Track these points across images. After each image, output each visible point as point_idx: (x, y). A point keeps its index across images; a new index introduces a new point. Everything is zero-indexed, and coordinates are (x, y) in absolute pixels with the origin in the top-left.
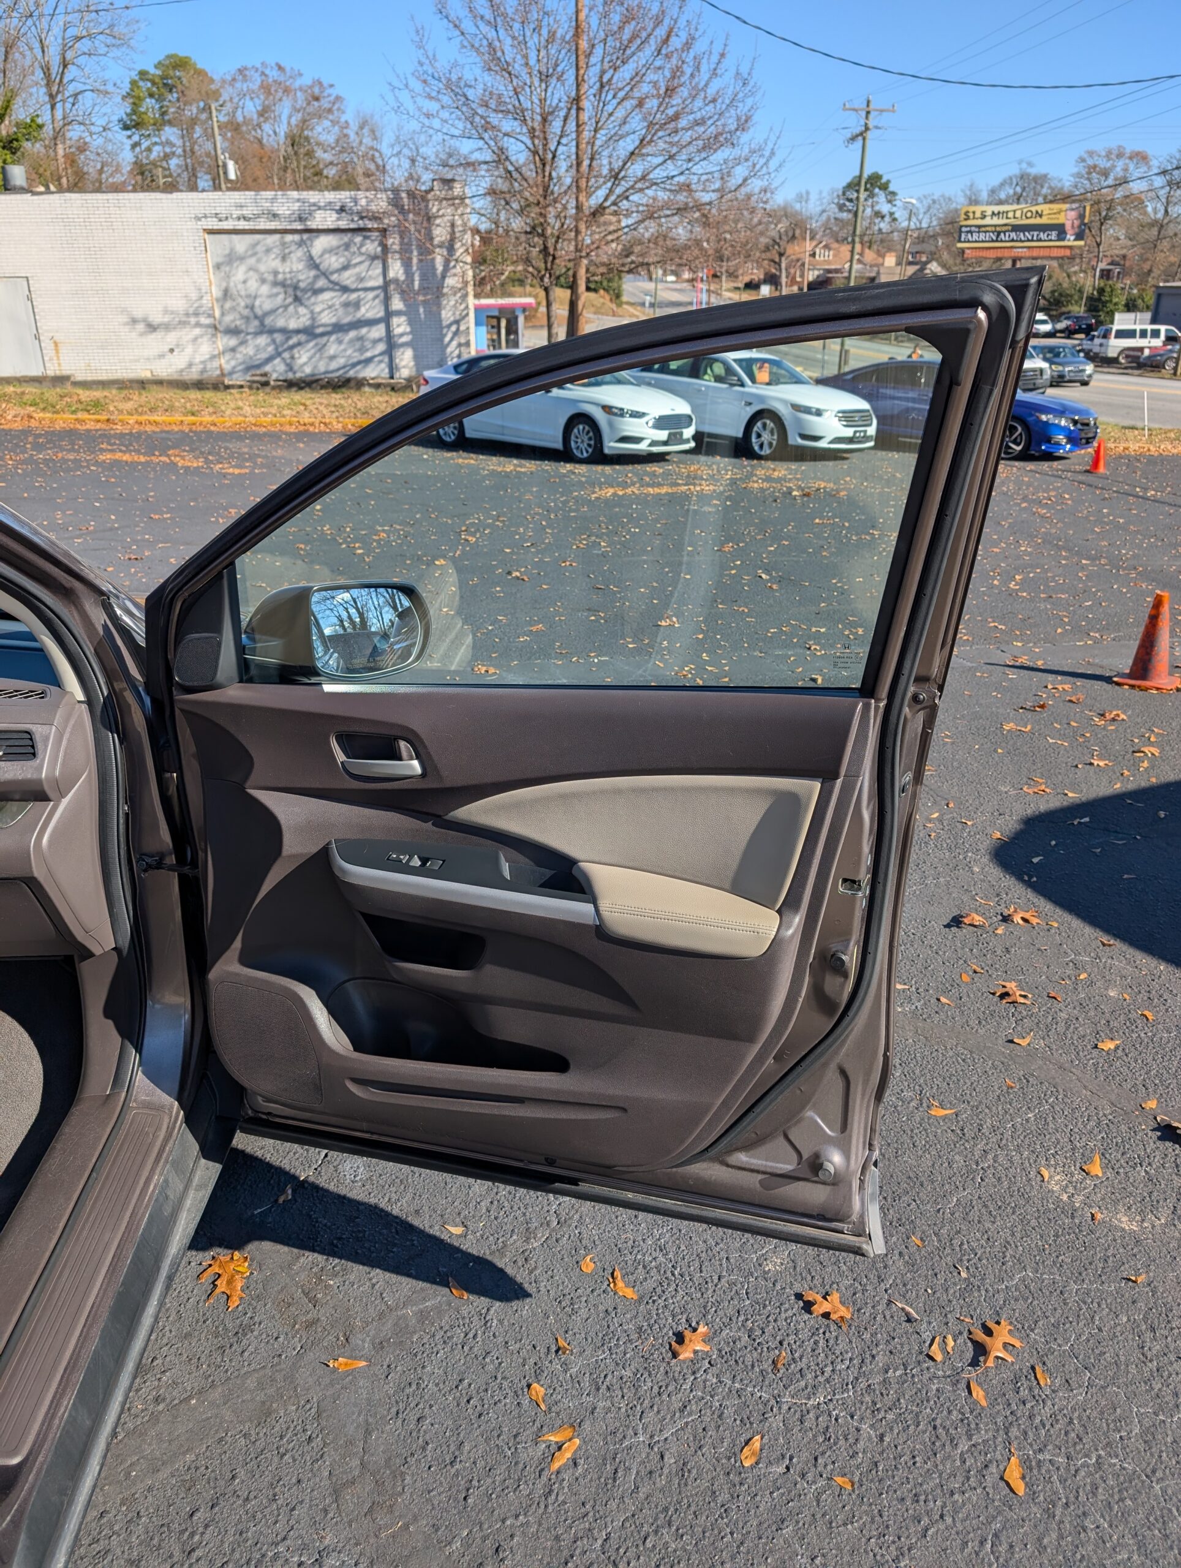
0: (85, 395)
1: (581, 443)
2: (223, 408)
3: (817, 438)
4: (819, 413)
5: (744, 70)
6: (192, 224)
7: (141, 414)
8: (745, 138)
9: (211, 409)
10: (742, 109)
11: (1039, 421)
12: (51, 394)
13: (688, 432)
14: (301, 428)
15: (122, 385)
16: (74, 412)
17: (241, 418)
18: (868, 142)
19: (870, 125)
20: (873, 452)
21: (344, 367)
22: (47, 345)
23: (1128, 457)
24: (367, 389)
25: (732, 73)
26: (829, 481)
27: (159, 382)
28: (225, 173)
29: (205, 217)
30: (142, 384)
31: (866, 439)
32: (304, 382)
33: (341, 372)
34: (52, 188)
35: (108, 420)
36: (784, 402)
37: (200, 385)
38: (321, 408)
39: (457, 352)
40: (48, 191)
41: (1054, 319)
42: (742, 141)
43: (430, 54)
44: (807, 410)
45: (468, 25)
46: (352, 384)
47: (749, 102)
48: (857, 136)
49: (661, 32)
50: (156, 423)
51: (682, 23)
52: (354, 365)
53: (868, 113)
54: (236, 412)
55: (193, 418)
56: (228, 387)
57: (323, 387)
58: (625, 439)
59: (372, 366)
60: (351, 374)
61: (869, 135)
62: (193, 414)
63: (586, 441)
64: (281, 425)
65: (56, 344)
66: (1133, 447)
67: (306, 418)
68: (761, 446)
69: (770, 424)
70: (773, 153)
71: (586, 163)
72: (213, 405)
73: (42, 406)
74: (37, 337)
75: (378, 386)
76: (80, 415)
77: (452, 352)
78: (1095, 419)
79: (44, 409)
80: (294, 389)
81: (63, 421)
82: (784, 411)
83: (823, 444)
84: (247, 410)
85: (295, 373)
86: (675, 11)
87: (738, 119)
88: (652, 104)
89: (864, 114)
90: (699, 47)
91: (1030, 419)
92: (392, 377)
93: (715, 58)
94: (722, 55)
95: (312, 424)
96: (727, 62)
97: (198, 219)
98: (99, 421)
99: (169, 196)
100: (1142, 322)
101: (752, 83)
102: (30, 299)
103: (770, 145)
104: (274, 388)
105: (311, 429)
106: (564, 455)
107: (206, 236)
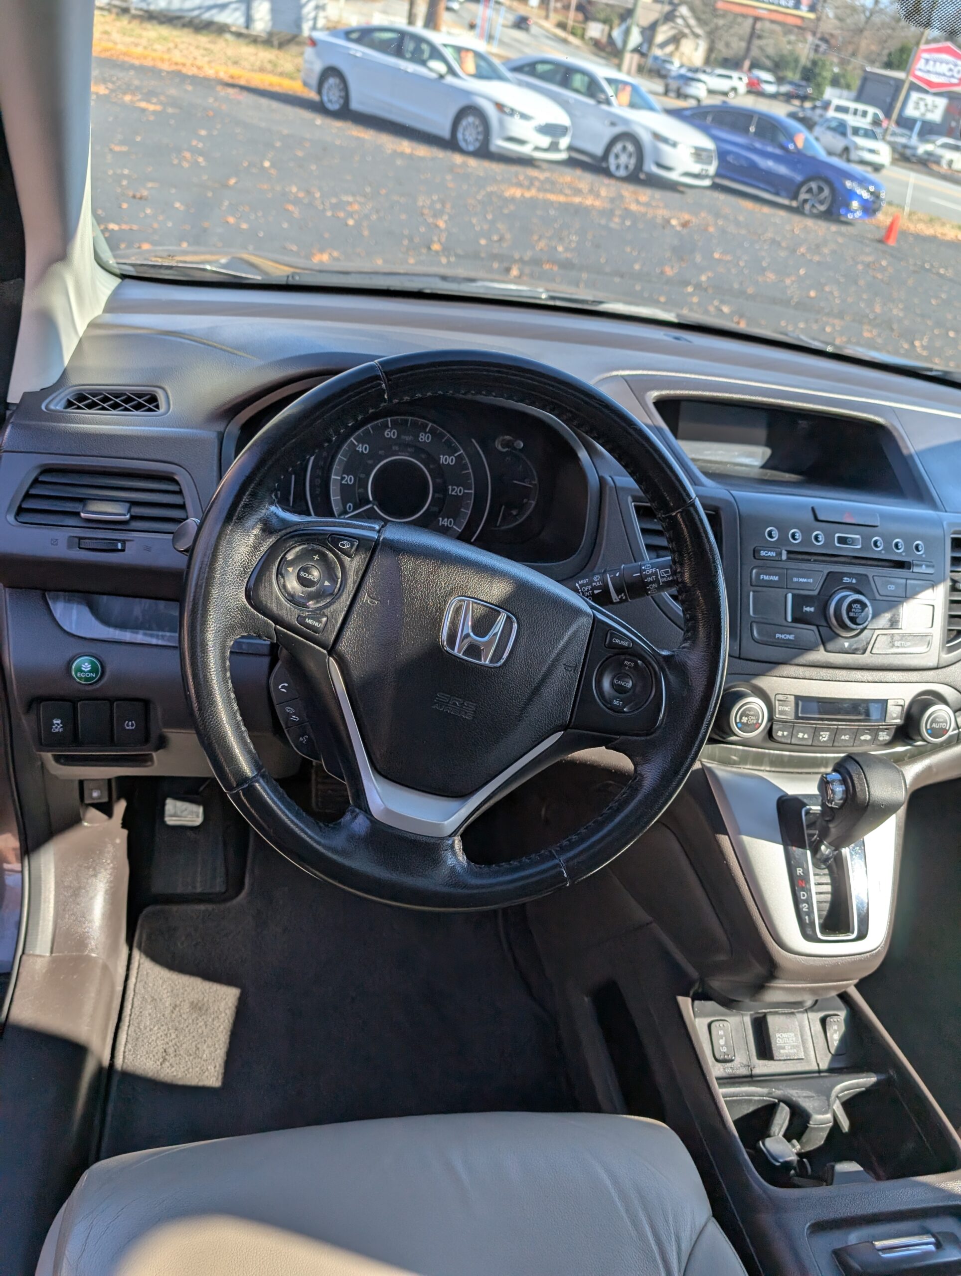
1: (469, 135)
3: (669, 169)
4: (674, 145)
11: (844, 186)
13: (564, 142)
14: (174, 68)
17: (110, 45)
21: (199, 8)
24: (228, 36)
31: (706, 177)
32: (165, 16)
33: (196, 13)
36: (646, 128)
38: (192, 49)
39: (312, 15)
41: (780, 80)
44: (665, 140)
46: (214, 28)
52: (210, 8)
54: (105, 37)
57: (184, 26)
58: (511, 139)
59: (227, 12)
60: (207, 16)
63: (474, 136)
64: (153, 59)
67: (177, 56)
68: (618, 167)
69: (630, 148)
75: (239, 35)
77: (309, 13)
78: (887, 194)
80: (155, 22)
82: (646, 138)
83: (674, 176)
84: (116, 36)
85: (149, 4)
92: (247, 27)
95: (184, 65)
100: (848, 99)
104: (134, 17)
105: (184, 70)
106: (451, 144)
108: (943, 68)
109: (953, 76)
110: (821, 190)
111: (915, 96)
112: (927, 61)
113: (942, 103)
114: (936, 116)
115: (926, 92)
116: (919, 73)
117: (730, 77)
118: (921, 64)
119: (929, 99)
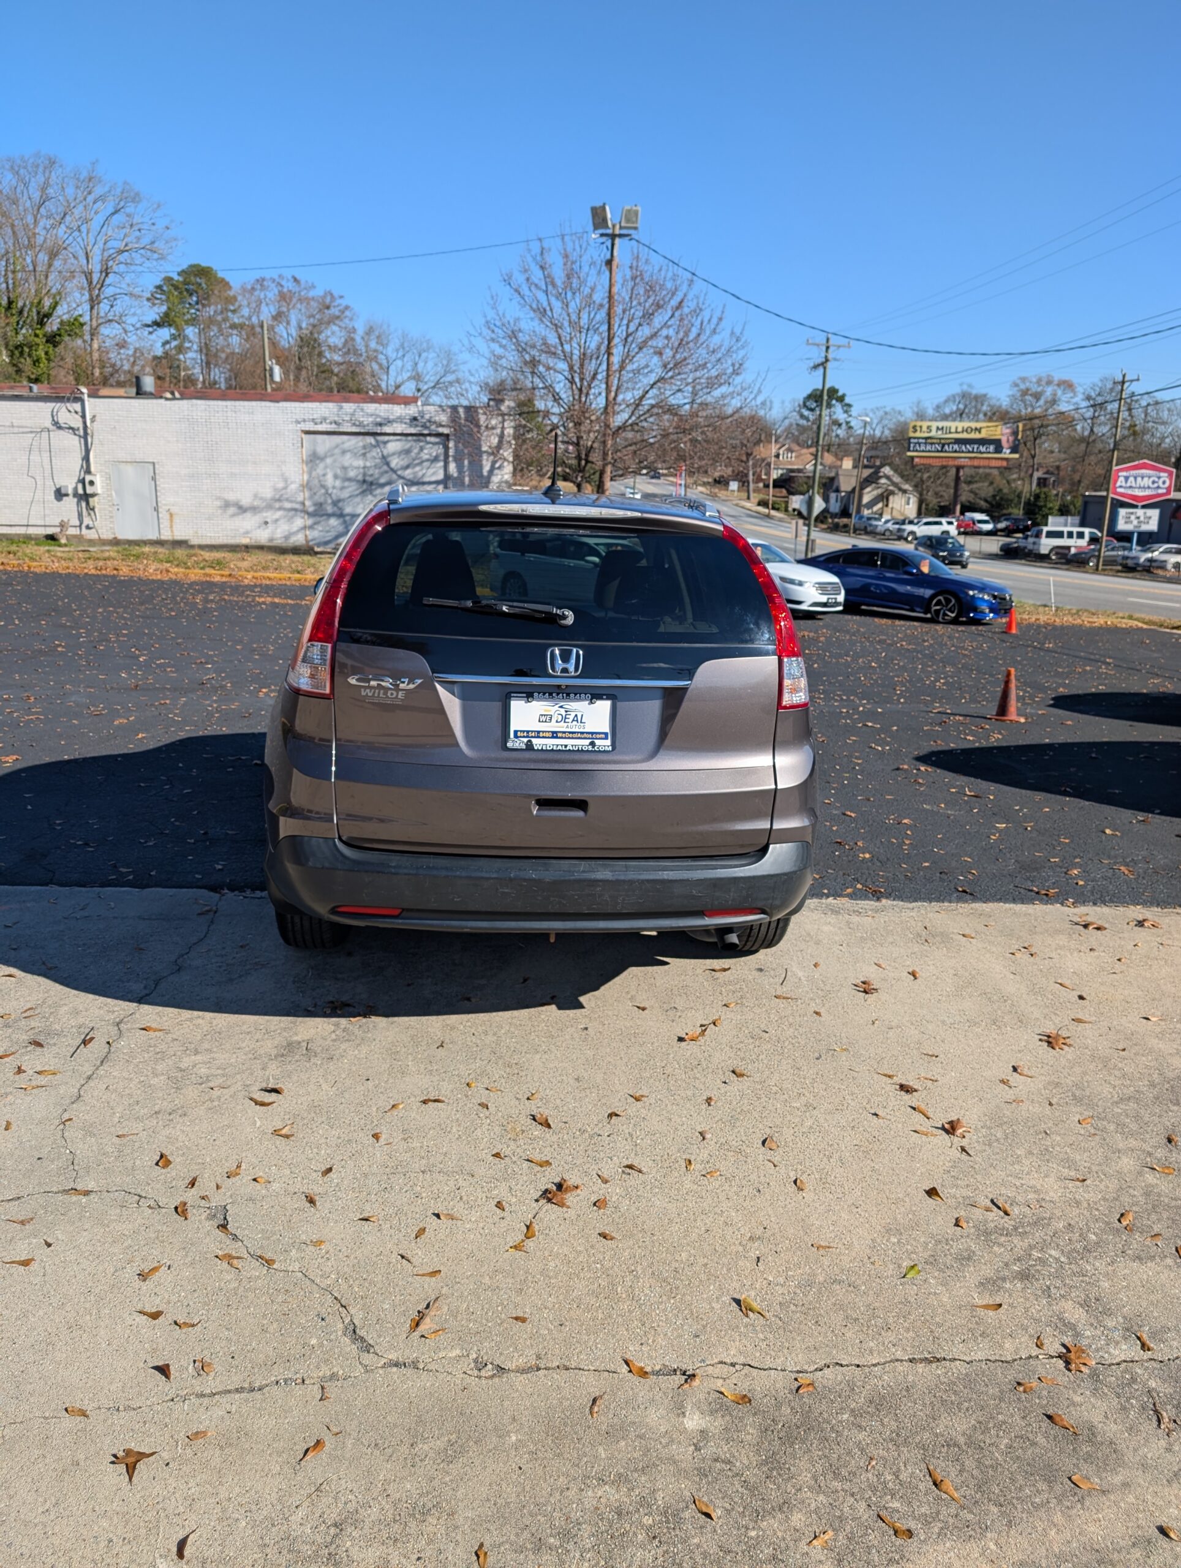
0: (207, 555)
2: (322, 568)
3: (799, 603)
4: (801, 584)
5: (738, 331)
6: (292, 427)
7: (256, 571)
8: (738, 380)
9: (312, 570)
10: (737, 357)
11: (967, 594)
12: (180, 553)
15: (233, 548)
16: (202, 568)
18: (828, 372)
19: (830, 356)
20: (841, 616)
22: (164, 515)
23: (1039, 626)
25: (728, 331)
26: (811, 631)
27: (261, 548)
28: (271, 375)
29: (304, 421)
30: (247, 548)
31: (837, 604)
34: (177, 395)
35: (230, 575)
36: (779, 575)
37: (296, 551)
40: (174, 399)
41: (995, 519)
42: (736, 382)
43: (501, 313)
44: (792, 582)
45: (525, 290)
47: (742, 353)
48: (819, 365)
49: (674, 303)
50: (270, 579)
51: (690, 296)
53: (828, 348)
55: (298, 576)
56: (317, 553)
61: (829, 365)
62: (299, 572)
65: (171, 515)
66: (1043, 619)
70: (760, 391)
71: (613, 394)
72: (314, 566)
73: (176, 563)
74: (156, 509)
76: (208, 571)
78: (1010, 596)
79: (177, 566)
81: (195, 575)
83: (804, 607)
86: (685, 287)
87: (733, 365)
88: (668, 353)
89: (824, 348)
90: (706, 314)
91: (962, 595)
93: (715, 321)
94: (720, 319)
96: (723, 324)
97: (298, 422)
98: (222, 576)
99: (276, 404)
100: (1073, 525)
101: (743, 340)
102: (154, 479)
103: (758, 385)
107: (304, 436)
108: (1147, 482)
109: (1158, 487)
110: (948, 601)
111: (1122, 512)
112: (1127, 478)
113: (1155, 514)
114: (1153, 526)
115: (1136, 507)
116: (1120, 490)
117: (940, 523)
118: (1121, 481)
119: (1140, 512)
